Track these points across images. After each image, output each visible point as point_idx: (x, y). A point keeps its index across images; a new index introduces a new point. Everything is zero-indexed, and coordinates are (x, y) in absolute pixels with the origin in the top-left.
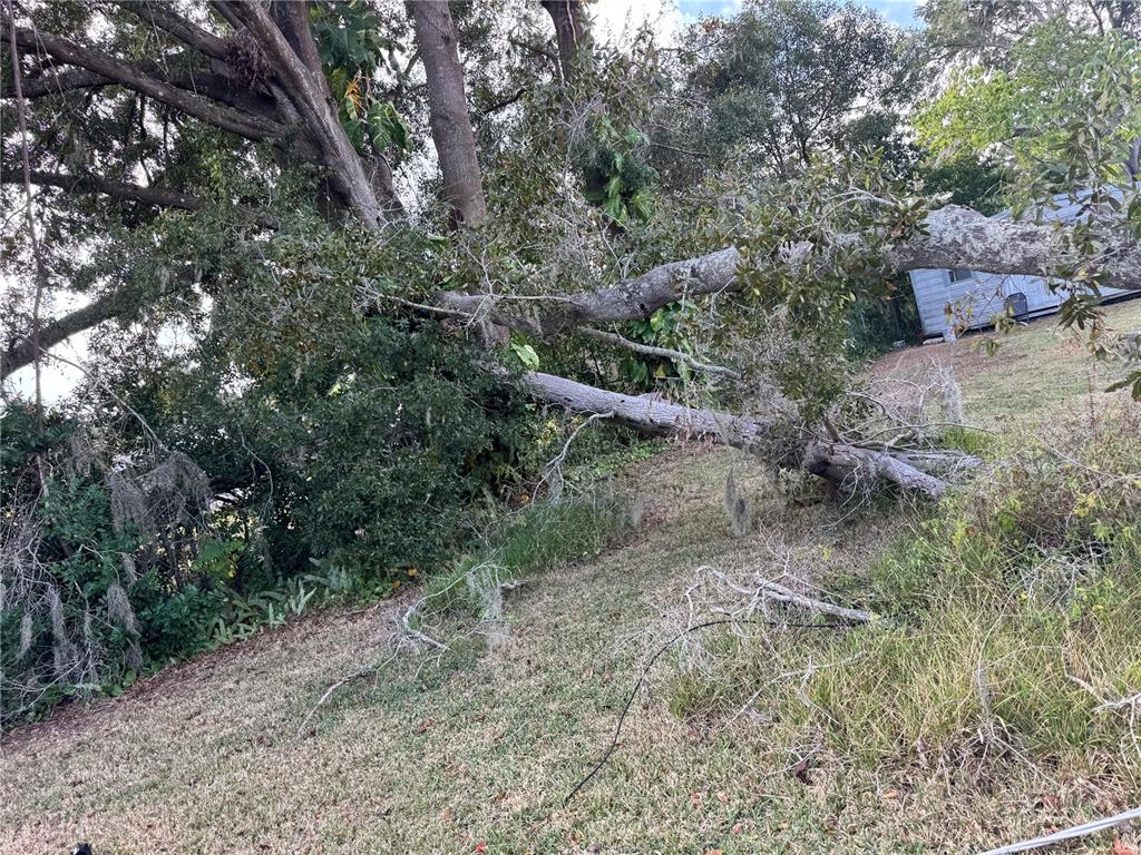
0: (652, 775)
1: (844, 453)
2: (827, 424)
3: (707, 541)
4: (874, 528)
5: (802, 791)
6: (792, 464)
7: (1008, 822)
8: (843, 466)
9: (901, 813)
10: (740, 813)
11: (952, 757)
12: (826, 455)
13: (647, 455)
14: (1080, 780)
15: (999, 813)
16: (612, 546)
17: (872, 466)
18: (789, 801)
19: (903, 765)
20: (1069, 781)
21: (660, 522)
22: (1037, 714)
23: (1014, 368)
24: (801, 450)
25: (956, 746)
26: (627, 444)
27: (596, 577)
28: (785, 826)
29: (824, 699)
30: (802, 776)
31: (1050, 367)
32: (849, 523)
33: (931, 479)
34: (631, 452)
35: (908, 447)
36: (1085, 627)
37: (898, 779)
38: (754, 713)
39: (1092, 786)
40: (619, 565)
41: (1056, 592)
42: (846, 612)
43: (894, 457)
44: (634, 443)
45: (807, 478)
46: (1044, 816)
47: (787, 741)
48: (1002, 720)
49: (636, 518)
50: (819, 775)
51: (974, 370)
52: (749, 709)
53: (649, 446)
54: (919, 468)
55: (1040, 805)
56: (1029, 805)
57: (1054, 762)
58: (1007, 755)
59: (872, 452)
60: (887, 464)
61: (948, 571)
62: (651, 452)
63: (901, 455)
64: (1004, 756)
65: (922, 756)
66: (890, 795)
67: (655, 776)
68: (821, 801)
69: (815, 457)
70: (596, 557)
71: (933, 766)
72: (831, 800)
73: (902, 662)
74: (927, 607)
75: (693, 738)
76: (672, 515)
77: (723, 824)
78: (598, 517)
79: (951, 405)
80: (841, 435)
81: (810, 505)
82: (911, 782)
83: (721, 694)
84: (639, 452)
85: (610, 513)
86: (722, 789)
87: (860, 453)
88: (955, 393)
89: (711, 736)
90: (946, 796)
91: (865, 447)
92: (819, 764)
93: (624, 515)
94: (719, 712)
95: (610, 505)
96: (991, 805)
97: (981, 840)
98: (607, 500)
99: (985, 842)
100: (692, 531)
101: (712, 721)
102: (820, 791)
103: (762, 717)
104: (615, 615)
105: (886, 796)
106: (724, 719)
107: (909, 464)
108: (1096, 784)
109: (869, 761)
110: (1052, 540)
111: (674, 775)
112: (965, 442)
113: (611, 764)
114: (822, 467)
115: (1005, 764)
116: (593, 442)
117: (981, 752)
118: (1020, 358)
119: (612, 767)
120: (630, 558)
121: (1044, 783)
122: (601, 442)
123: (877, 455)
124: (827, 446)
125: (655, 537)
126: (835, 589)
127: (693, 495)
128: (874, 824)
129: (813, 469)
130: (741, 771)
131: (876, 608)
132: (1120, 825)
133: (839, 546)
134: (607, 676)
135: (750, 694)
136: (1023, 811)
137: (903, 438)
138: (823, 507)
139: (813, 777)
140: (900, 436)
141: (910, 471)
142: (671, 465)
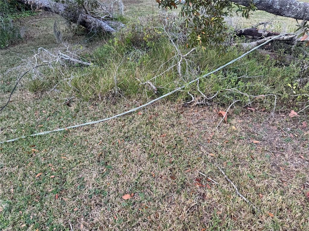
0: (22, 108)
1: (90, 19)
2: (85, 9)
3: (48, 44)
4: (97, 43)
5: (68, 108)
6: (75, 21)
7: (118, 111)
8: (89, 23)
9: (93, 111)
10: (49, 116)
11: (107, 97)
12: (85, 19)
13: (29, 16)
14: (134, 100)
15: (116, 109)
16: (13, 44)
17: (97, 23)
18: (64, 111)
19: (95, 100)
20: (132, 101)
21: (32, 37)
22: (127, 87)
23: (139, 5)
24: (77, 16)
25: (108, 95)
26: (21, 11)
27: (6, 53)
28: (62, 117)
29: (76, 85)
30: (68, 105)
31: (148, 6)
32: (91, 41)
33: (113, 29)
34: (22, 14)
35: (108, 20)
36: (141, 67)
37: (94, 103)
38: (56, 90)
39: (136, 101)
40: (15, 50)
41: (136, 58)
42: (85, 63)
43: (104, 22)
44: (23, 11)
45: (79, 26)
46: (126, 109)
47: (65, 96)
48: (119, 88)
49: (22, 35)
50: (73, 104)
51: (130, 4)
52: (55, 89)
53: (29, 12)
54: (110, 26)
55: (125, 106)
56: (123, 106)
57: (130, 97)
58: (120, 96)
59: (98, 20)
60: (101, 23)
61: (112, 52)
62: (30, 15)
63: (105, 21)
64: (119, 97)
65: (100, 98)
66: (91, 107)
67: (23, 108)
68: (73, 110)
69: (82, 19)
70: (7, 47)
71: (102, 100)
72: (75, 110)
73: (97, 75)
74: (106, 62)
75: (36, 98)
76: (36, 36)
77: (44, 119)
78: (7, 33)
79: (120, 9)
80: (88, 12)
81: (81, 36)
82: (97, 104)
83: (46, 85)
84: (25, 14)
85: (11, 32)
86: (44, 110)
87: (94, 19)
88: (122, 5)
89: (42, 97)
90: (105, 106)
91: (95, 17)
92: (73, 102)
93: (17, 34)
94: (45, 90)
95: (11, 30)
96: (114, 107)
97: (111, 115)
98: (10, 28)
99: (112, 115)
100: (43, 41)
101: (43, 93)
102: (73, 107)
103: (58, 91)
104: (12, 65)
105: (90, 108)
106: (47, 92)
107: (107, 24)
108: (137, 101)
109: (86, 100)
110: (138, 46)
111: (30, 108)
112: (123, 20)
113: (8, 107)
114: (84, 23)
115: (119, 98)
116: (6, 7)
117: (114, 96)
118: (142, 2)
119: (9, 107)
120: (20, 48)
121: (127, 102)
122: (9, 8)
123: (99, 20)
124: (85, 16)
125: (29, 42)
126: (83, 57)
127: (44, 30)
128: (86, 114)
129: (81, 23)
130: (51, 105)
131: (93, 62)
132: (140, 108)
133: (87, 47)
134: (8, 83)
135: (55, 85)
136: (122, 108)
137: (106, 17)
138: (84, 36)
139: (71, 105)
140: (106, 16)
141: (107, 26)
142: (37, 20)
